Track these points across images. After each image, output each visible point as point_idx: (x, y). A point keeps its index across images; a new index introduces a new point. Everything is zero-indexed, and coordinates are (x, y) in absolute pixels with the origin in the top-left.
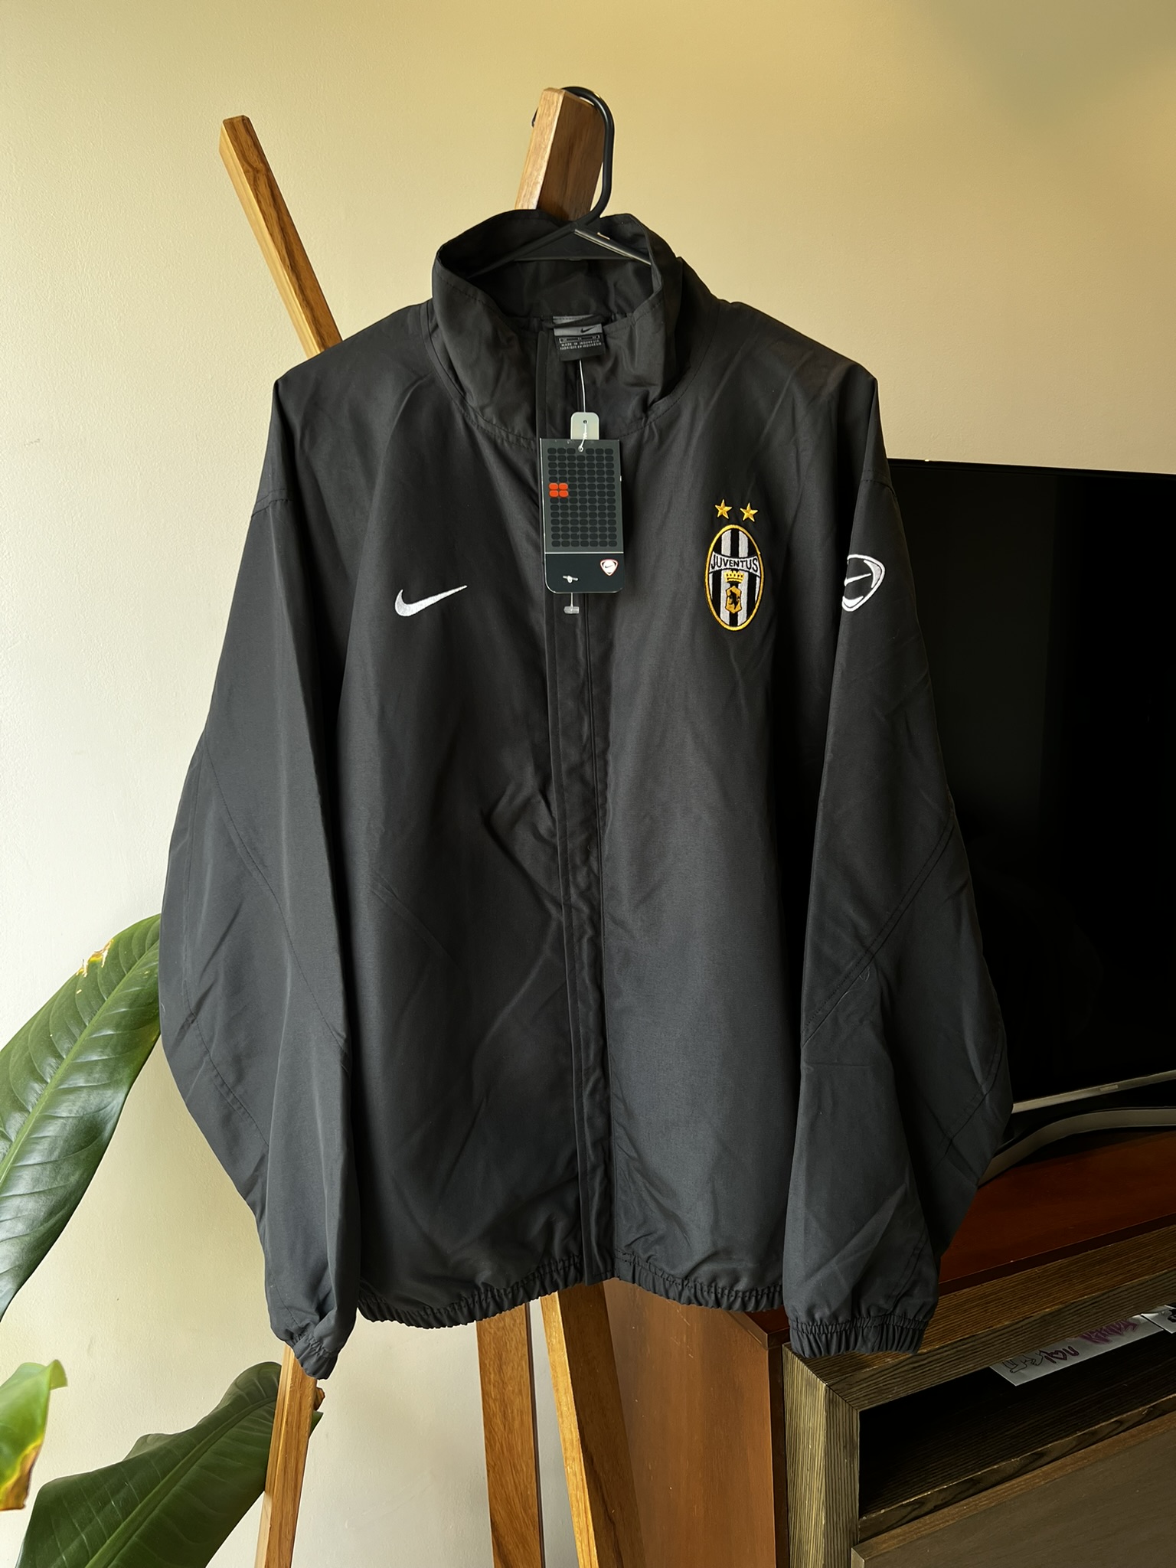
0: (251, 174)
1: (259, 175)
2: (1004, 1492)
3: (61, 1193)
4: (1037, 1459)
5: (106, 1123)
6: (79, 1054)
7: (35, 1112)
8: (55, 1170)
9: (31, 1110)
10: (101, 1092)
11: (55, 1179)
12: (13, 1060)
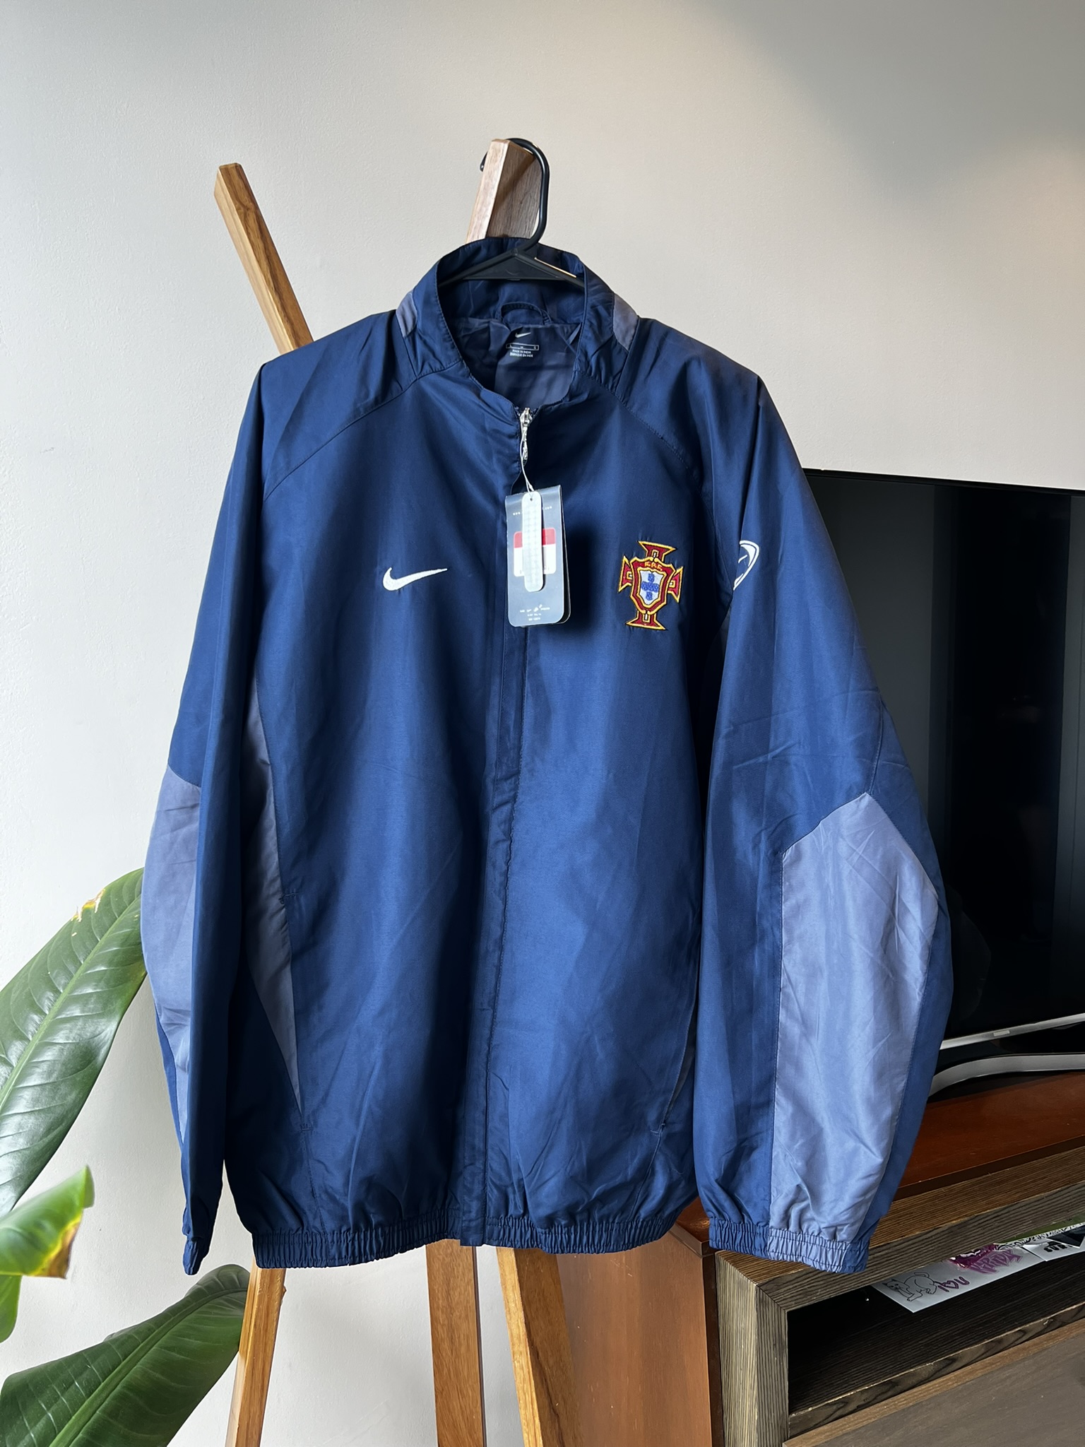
0: (242, 210)
1: (249, 212)
2: (920, 1394)
3: (59, 1111)
4: (949, 1365)
5: (100, 1049)
6: (75, 988)
7: (34, 1041)
8: (53, 1091)
9: (31, 1039)
10: (95, 1021)
11: (53, 1098)
12: (14, 996)
